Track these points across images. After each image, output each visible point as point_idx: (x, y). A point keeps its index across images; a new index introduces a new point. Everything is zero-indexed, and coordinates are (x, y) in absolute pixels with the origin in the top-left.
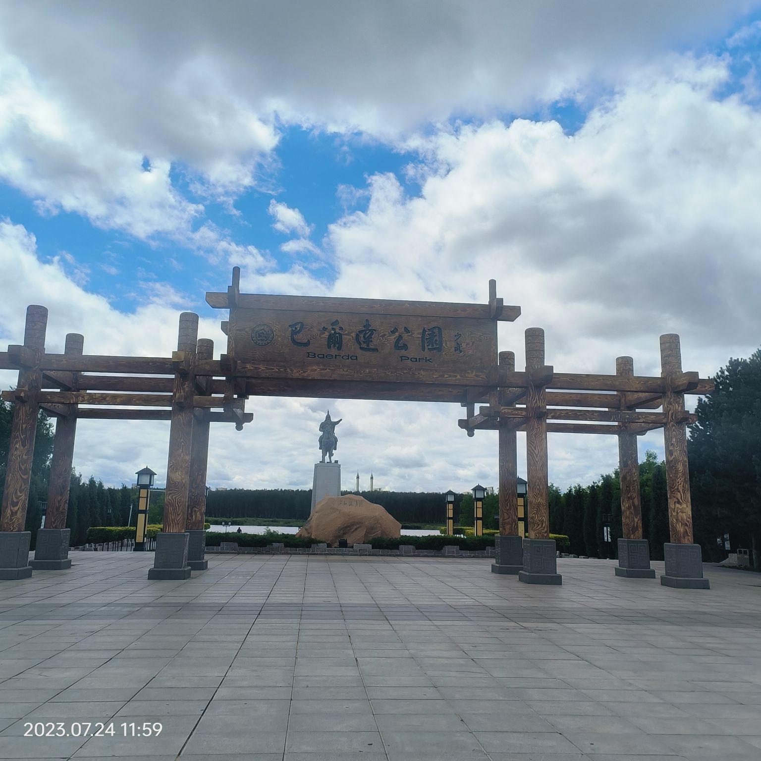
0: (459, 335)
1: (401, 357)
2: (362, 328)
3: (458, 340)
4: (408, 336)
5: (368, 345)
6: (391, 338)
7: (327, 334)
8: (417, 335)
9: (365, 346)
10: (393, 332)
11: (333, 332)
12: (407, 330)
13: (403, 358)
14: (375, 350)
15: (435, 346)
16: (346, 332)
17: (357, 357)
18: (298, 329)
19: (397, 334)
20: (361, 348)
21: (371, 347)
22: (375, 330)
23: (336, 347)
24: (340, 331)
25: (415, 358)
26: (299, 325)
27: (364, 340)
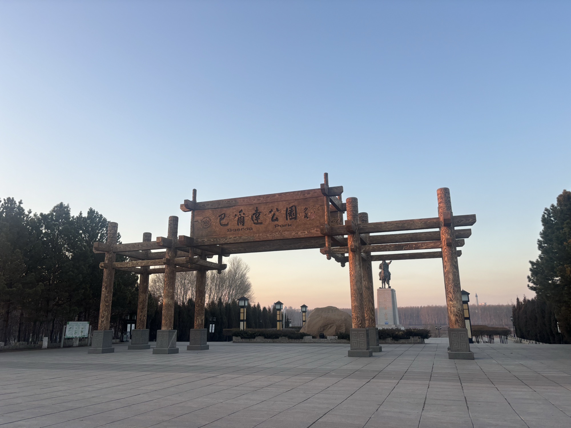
0: (306, 209)
1: (275, 225)
2: (254, 212)
3: (306, 211)
4: (278, 213)
5: (258, 221)
6: (270, 215)
7: (237, 218)
8: (283, 212)
9: (256, 222)
10: (270, 212)
11: (240, 216)
12: (277, 210)
13: (276, 226)
14: (261, 223)
15: (293, 217)
16: (247, 215)
17: (252, 228)
18: (223, 217)
19: (273, 213)
20: (254, 223)
21: (259, 222)
22: (261, 212)
23: (242, 224)
24: (243, 216)
25: (282, 225)
26: (224, 215)
27: (255, 219)
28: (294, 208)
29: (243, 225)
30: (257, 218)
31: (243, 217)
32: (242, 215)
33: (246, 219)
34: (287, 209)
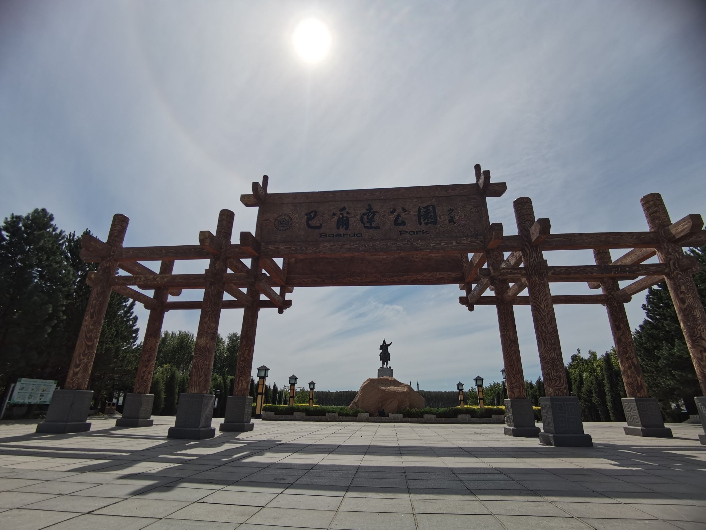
0: (451, 210)
1: (400, 232)
2: (365, 211)
3: (452, 214)
4: (405, 214)
5: (371, 224)
6: (390, 217)
7: (336, 218)
8: (413, 212)
9: (368, 225)
10: (392, 212)
11: (341, 216)
12: (404, 210)
14: (377, 228)
15: (430, 220)
16: (352, 215)
17: (361, 234)
18: (312, 216)
19: (396, 214)
20: (366, 227)
21: (374, 225)
22: (377, 212)
23: (344, 228)
24: (347, 215)
25: (413, 232)
26: (314, 213)
27: (367, 221)
28: (431, 208)
29: (347, 229)
30: (371, 221)
31: (347, 217)
32: (345, 215)
33: (352, 220)
34: (420, 209)
